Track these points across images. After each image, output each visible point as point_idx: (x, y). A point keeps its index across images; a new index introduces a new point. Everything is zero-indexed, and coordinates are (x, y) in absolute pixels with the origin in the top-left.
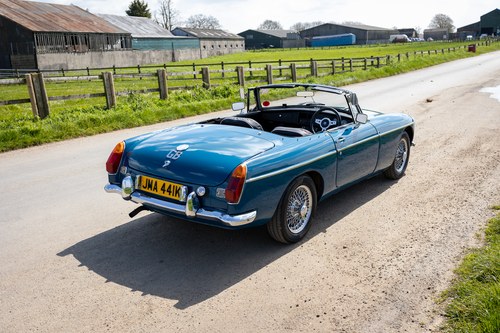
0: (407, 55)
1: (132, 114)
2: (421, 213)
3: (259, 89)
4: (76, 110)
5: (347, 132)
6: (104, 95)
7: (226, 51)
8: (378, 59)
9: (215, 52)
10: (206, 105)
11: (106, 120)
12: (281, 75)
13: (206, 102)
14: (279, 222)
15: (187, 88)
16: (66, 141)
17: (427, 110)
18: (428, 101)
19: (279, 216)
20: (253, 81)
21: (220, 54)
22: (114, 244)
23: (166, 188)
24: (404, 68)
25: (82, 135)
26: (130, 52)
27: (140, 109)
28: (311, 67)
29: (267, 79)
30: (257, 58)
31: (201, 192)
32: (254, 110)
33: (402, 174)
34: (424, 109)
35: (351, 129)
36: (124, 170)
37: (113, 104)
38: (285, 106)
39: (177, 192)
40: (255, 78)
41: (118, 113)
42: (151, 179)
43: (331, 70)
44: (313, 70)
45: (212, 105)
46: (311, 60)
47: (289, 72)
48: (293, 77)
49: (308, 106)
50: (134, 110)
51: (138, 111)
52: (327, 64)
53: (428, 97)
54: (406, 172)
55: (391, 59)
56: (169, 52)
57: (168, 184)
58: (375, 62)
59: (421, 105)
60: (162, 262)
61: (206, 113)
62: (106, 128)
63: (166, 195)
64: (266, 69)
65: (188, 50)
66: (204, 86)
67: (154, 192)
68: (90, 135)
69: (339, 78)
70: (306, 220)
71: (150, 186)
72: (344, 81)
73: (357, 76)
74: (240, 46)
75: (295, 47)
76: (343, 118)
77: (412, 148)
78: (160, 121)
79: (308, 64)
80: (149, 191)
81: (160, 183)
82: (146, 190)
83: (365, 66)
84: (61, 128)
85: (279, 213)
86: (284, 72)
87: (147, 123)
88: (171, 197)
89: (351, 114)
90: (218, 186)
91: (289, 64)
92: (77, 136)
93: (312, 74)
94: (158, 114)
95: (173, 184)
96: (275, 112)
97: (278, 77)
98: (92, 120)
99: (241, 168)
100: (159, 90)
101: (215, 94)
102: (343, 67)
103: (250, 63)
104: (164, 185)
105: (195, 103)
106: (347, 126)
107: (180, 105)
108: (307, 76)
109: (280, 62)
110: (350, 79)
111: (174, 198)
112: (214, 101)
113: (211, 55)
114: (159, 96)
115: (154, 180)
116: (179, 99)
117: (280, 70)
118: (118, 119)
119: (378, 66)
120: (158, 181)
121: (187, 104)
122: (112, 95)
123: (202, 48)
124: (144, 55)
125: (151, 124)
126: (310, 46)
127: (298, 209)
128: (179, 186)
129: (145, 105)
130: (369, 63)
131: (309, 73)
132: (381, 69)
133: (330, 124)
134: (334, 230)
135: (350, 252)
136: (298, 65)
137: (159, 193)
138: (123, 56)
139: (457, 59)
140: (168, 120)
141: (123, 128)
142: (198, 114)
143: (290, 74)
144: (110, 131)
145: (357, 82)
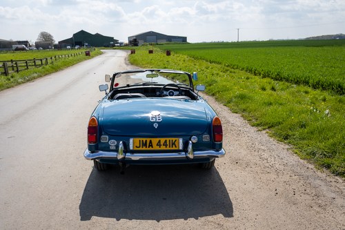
8: (41, 60)
23: (162, 143)
38: (128, 86)
39: (173, 144)
42: (144, 139)
44: (5, 69)
57: (163, 140)
63: (163, 148)
67: (151, 148)
71: (144, 145)
80: (144, 149)
81: (155, 140)
82: (140, 149)
88: (168, 149)
93: (5, 72)
104: (159, 141)
111: (171, 148)
115: (148, 139)
120: (152, 139)
128: (174, 139)
133: (175, 94)
137: (155, 148)
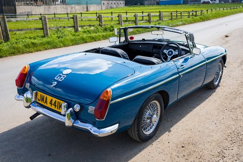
0: (212, 10)
1: (57, 40)
2: (234, 117)
3: (127, 28)
4: (26, 37)
5: (186, 60)
6: (42, 29)
7: (115, 6)
8: (196, 12)
9: (109, 7)
10: (99, 36)
11: (41, 44)
12: (143, 20)
13: (100, 34)
14: (136, 129)
15: (90, 26)
16: (17, 56)
17: (227, 42)
18: (226, 36)
19: (136, 124)
20: (127, 22)
21: (111, 8)
22: (20, 137)
23: (53, 103)
24: (210, 17)
25: (26, 53)
26: (65, 6)
27: (62, 37)
28: (160, 15)
29: (135, 22)
30: (130, 10)
31: (77, 108)
32: (124, 42)
33: (218, 85)
34: (224, 41)
35: (188, 58)
36: (28, 85)
37: (47, 34)
38: (144, 40)
39: (60, 106)
40: (129, 21)
41: (49, 39)
42: (43, 95)
43: (170, 17)
44: (160, 17)
45: (103, 36)
46: (160, 12)
47: (147, 18)
48: (149, 21)
49: (159, 40)
50: (59, 38)
51: (61, 39)
52: (169, 14)
53: (226, 34)
54: (220, 84)
55: (203, 12)
56: (85, 6)
57: (54, 99)
58: (194, 13)
59: (223, 39)
60: (50, 155)
61: (100, 40)
62: (41, 48)
63: (53, 107)
64: (135, 16)
65: (95, 5)
66: (100, 25)
68: (31, 52)
69: (175, 22)
70: (155, 124)
71: (43, 100)
72: (178, 23)
73: (185, 21)
74: (122, 4)
75: (151, 5)
76: (183, 49)
77: (224, 68)
78: (73, 45)
79: (158, 14)
80: (42, 103)
81: (49, 98)
82: (40, 102)
83: (189, 16)
84: (14, 48)
85: (136, 122)
86: (145, 18)
87: (65, 46)
88: (56, 109)
89: (188, 47)
90: (89, 104)
91: (148, 13)
92: (23, 53)
93: (160, 19)
94: (72, 41)
95: (57, 100)
96: (137, 44)
97: (141, 20)
98: (33, 44)
99: (107, 92)
100: (74, 27)
101: (106, 29)
102: (177, 16)
103: (126, 13)
104: (52, 100)
105: (93, 35)
106: (186, 56)
107: (85, 35)
108: (158, 20)
109: (143, 12)
110: (181, 23)
111: (58, 110)
112: (104, 34)
113: (107, 8)
114: (74, 30)
115: (46, 96)
116: (85, 32)
117: (143, 17)
118: (48, 43)
119: (196, 16)
120: (48, 96)
121: (89, 35)
122: (46, 29)
123: (103, 5)
124: (72, 8)
125: (67, 46)
126: (159, 5)
127: (150, 118)
128: (61, 102)
129: (65, 35)
130: (191, 14)
131: (158, 19)
132: (197, 18)
133: (174, 54)
134: (175, 130)
135: (187, 151)
136: (152, 14)
137: (49, 105)
138: (61, 8)
139: (238, 13)
140: (77, 44)
141: (51, 48)
142: (95, 41)
143: (148, 19)
144: (43, 50)
145: (184, 24)
